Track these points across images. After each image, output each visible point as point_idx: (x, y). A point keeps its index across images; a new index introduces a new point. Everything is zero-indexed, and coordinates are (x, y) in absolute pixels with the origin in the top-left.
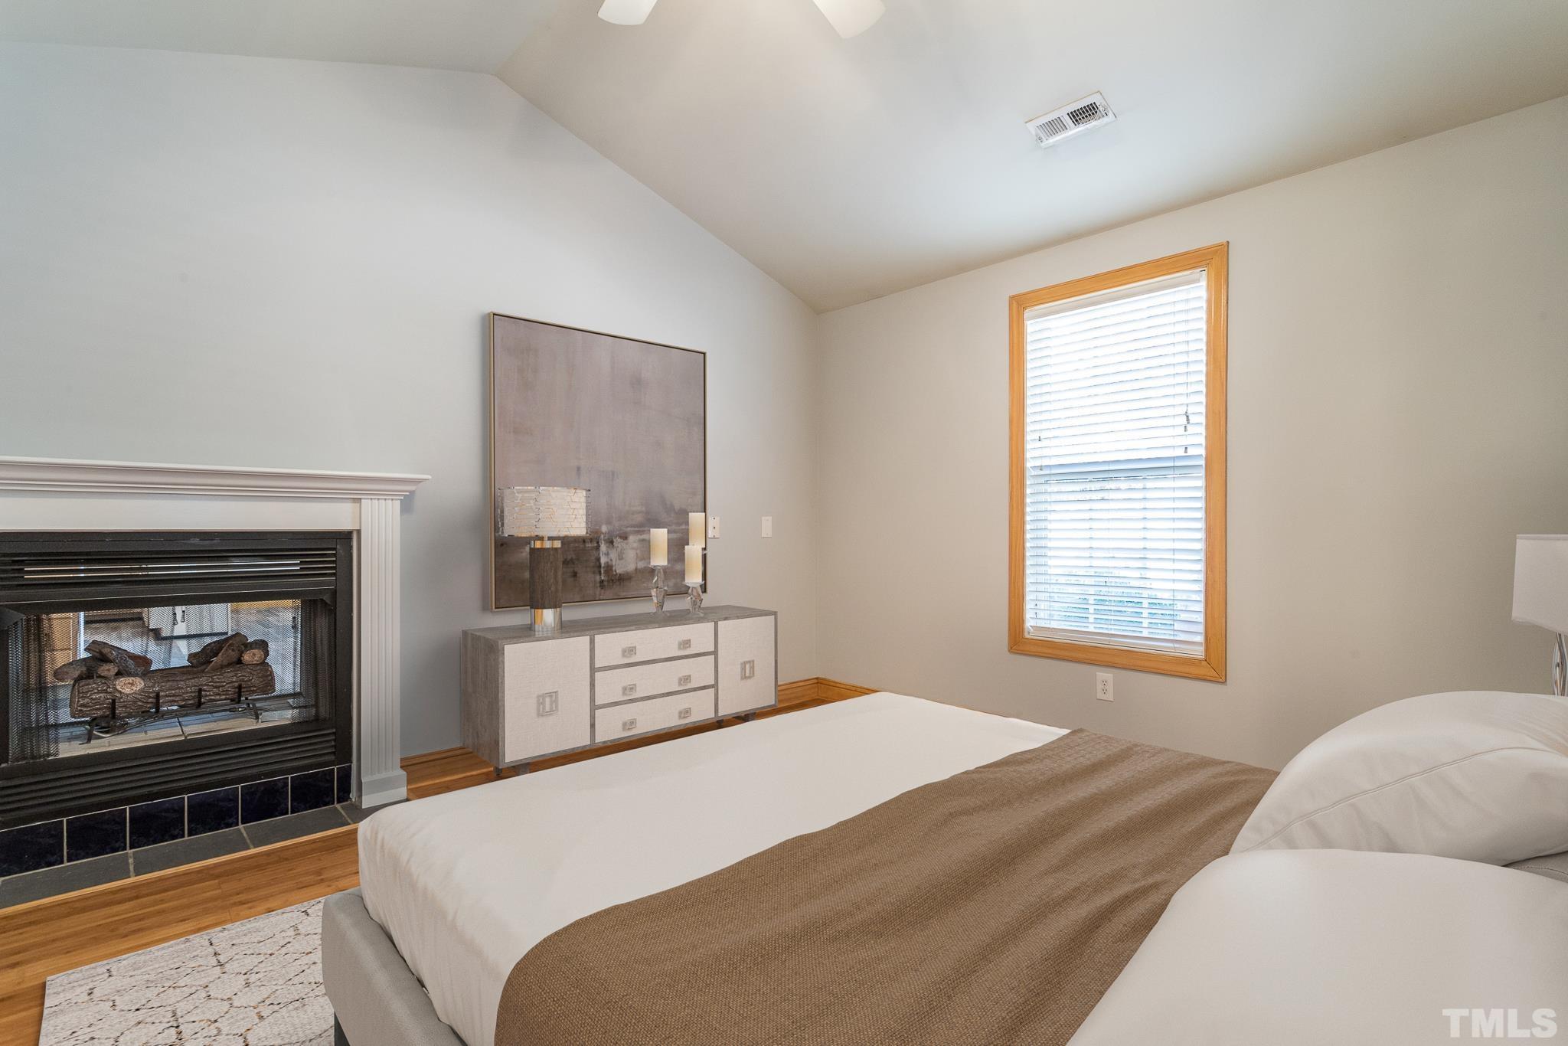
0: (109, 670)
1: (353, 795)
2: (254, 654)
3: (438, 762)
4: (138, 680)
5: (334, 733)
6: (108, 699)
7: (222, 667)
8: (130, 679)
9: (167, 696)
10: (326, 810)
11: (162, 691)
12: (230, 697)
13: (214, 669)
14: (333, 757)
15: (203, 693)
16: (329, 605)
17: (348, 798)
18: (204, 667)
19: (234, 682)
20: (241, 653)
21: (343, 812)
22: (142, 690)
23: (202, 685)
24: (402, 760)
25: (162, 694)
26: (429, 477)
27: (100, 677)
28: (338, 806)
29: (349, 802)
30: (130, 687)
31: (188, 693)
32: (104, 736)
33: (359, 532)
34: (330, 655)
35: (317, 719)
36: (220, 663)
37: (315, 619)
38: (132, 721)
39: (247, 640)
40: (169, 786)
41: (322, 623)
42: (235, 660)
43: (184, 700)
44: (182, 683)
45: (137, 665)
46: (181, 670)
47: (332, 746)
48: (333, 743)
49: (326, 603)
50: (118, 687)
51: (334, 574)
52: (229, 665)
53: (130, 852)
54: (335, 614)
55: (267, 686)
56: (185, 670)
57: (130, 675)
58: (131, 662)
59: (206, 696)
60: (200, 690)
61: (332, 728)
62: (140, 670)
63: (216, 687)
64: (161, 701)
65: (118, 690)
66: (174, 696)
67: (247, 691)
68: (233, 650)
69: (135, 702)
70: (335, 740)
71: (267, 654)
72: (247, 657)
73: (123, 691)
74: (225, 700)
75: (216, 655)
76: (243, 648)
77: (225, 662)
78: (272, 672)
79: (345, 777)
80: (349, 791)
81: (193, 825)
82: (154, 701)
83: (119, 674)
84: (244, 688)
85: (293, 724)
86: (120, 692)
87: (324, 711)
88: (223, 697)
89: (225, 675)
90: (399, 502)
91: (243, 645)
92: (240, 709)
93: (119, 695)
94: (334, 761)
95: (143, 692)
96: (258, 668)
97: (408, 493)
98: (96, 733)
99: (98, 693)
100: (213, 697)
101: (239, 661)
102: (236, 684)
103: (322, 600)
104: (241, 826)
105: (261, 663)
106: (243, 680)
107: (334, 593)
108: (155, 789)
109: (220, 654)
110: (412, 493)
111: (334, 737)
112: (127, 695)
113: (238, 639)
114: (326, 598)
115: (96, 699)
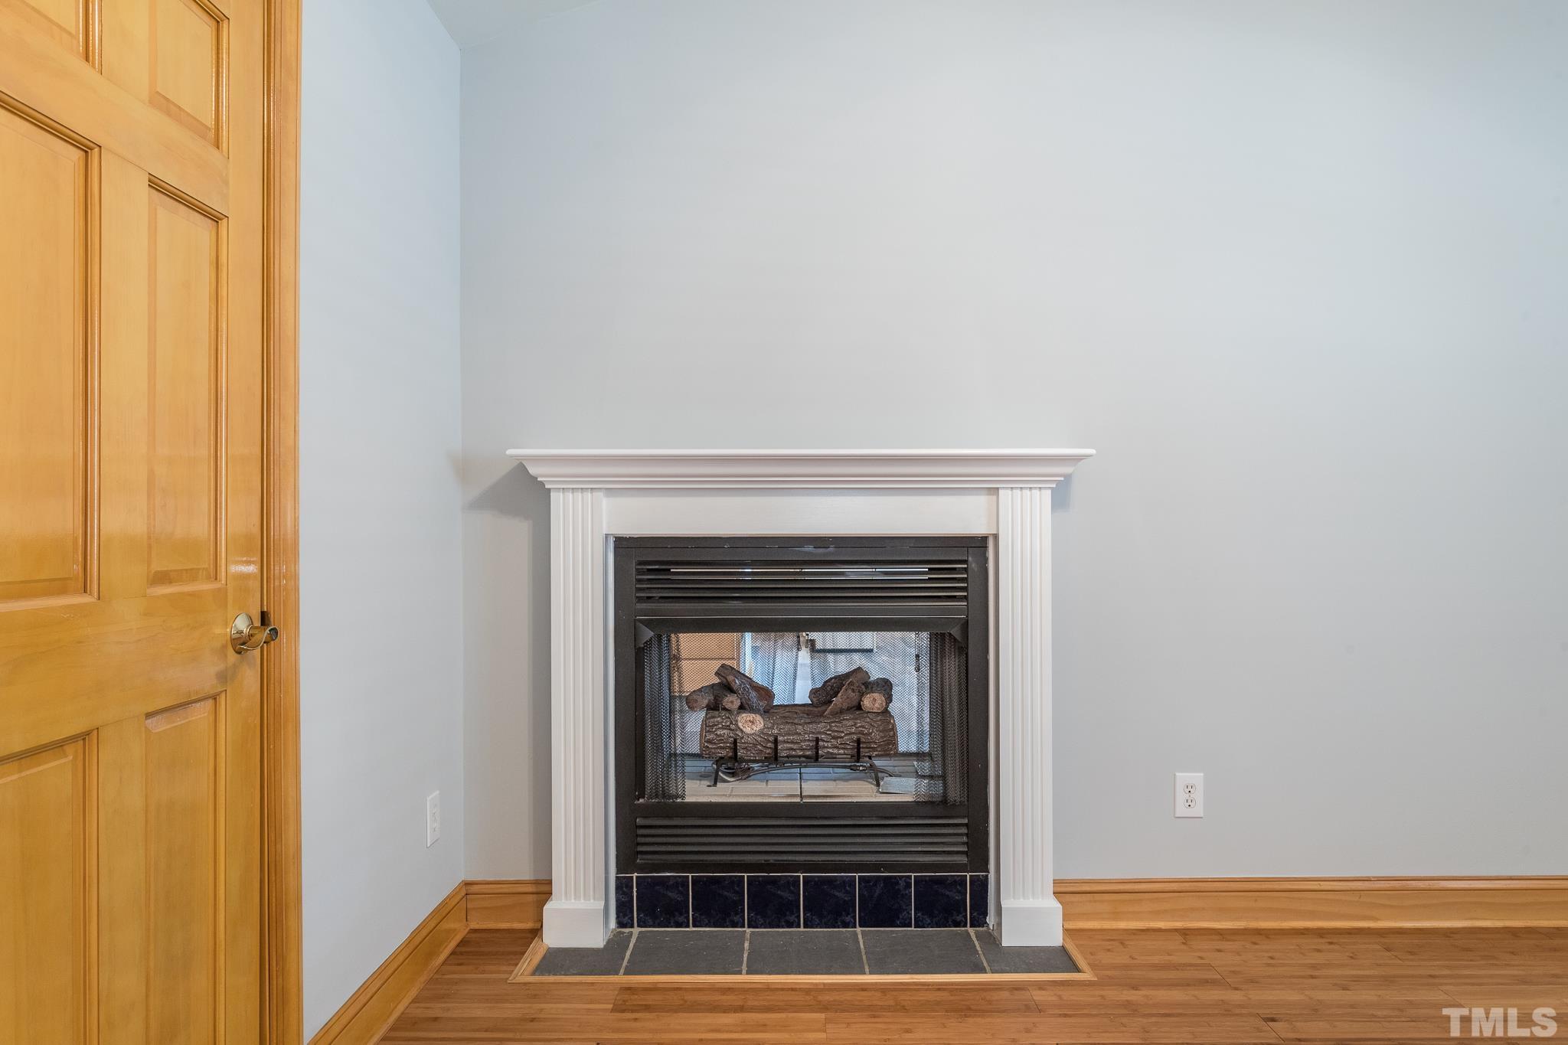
0: (732, 702)
1: (991, 920)
2: (875, 700)
3: (1106, 897)
4: (758, 718)
5: (966, 825)
6: (730, 737)
7: (842, 711)
8: (751, 716)
9: (784, 742)
10: (957, 933)
11: (781, 735)
12: (850, 752)
13: (834, 714)
14: (963, 859)
15: (821, 743)
16: (959, 642)
17: (984, 923)
18: (823, 708)
19: (853, 733)
20: (862, 695)
21: (976, 943)
22: (761, 731)
23: (820, 733)
24: (1056, 882)
25: (780, 738)
26: (1092, 451)
27: (725, 709)
28: (972, 931)
29: (985, 928)
30: (751, 725)
31: (805, 740)
32: (729, 779)
33: (996, 537)
34: (961, 711)
35: (944, 801)
36: (840, 706)
37: (942, 657)
38: (756, 766)
39: (870, 678)
40: (785, 857)
41: (952, 665)
42: (855, 703)
43: (802, 749)
44: (800, 727)
45: (760, 698)
46: (802, 708)
47: (963, 843)
48: (965, 839)
49: (955, 639)
50: (740, 724)
51: (966, 598)
52: (849, 709)
53: (749, 931)
54: (967, 654)
55: (889, 744)
56: (806, 709)
57: (752, 710)
58: (753, 694)
59: (824, 747)
60: (817, 740)
61: (964, 817)
62: (763, 704)
63: (834, 738)
64: (779, 747)
65: (739, 728)
66: (792, 742)
67: (867, 748)
68: (853, 691)
69: (755, 745)
70: (967, 835)
71: (889, 699)
72: (867, 702)
73: (744, 730)
74: (845, 754)
75: (836, 695)
76: (864, 689)
77: (845, 706)
78: (894, 725)
79: (981, 888)
80: (985, 914)
81: (808, 915)
82: (772, 746)
83: (742, 708)
84: (865, 742)
85: (916, 803)
86: (742, 731)
87: (955, 794)
88: (842, 751)
89: (844, 722)
90: (1049, 492)
91: (863, 684)
92: (861, 768)
93: (740, 734)
94: (965, 865)
95: (763, 734)
96: (879, 718)
97: (1062, 479)
98: (722, 775)
99: (722, 728)
100: (831, 750)
101: (859, 707)
102: (855, 737)
103: (950, 634)
104: (859, 929)
105: (882, 712)
106: (861, 733)
107: (965, 625)
108: (771, 858)
109: (840, 695)
110: (1068, 477)
111: (966, 831)
112: (748, 735)
113: (859, 675)
114: (955, 632)
115: (720, 735)
